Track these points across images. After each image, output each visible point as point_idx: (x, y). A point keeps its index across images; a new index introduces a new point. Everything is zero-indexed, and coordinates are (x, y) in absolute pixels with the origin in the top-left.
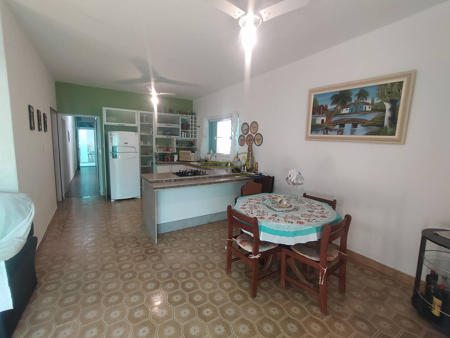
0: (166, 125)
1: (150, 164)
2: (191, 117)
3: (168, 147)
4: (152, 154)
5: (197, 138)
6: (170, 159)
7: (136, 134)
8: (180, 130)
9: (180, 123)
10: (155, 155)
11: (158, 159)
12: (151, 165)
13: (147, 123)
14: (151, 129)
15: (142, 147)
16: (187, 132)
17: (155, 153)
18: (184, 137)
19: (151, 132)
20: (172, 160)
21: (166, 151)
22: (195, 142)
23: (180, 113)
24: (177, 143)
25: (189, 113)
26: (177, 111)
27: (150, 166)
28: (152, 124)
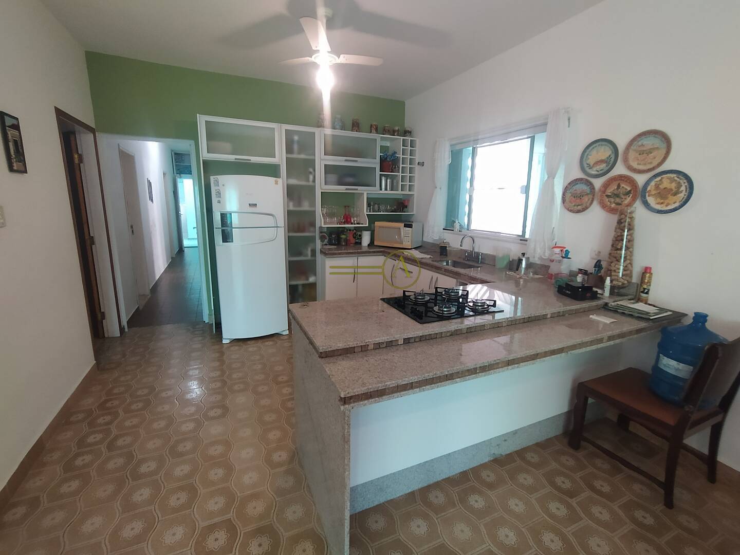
0: (346, 160)
1: (309, 253)
2: (403, 139)
3: (347, 213)
4: (312, 229)
5: (415, 192)
6: (353, 241)
7: (276, 183)
8: (378, 172)
9: (378, 154)
10: (321, 232)
11: (326, 241)
12: (312, 256)
13: (302, 156)
14: (311, 170)
15: (290, 214)
16: (393, 178)
17: (321, 227)
18: (386, 189)
19: (311, 177)
20: (356, 243)
21: (344, 223)
22: (408, 201)
23: (377, 132)
24: (369, 205)
25: (398, 130)
26: (371, 126)
27: (309, 257)
28: (311, 157)
